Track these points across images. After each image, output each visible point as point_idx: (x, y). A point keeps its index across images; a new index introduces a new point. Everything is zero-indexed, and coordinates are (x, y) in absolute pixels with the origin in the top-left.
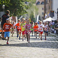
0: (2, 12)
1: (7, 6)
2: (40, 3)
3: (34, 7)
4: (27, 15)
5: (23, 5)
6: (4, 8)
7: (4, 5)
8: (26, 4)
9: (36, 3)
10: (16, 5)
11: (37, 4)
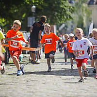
0: (31, 18)
1: (40, 8)
2: (94, 3)
3: (84, 9)
4: (72, 22)
5: (65, 6)
6: (33, 11)
7: (34, 7)
8: (70, 5)
9: (88, 2)
10: (54, 5)
11: (89, 4)
